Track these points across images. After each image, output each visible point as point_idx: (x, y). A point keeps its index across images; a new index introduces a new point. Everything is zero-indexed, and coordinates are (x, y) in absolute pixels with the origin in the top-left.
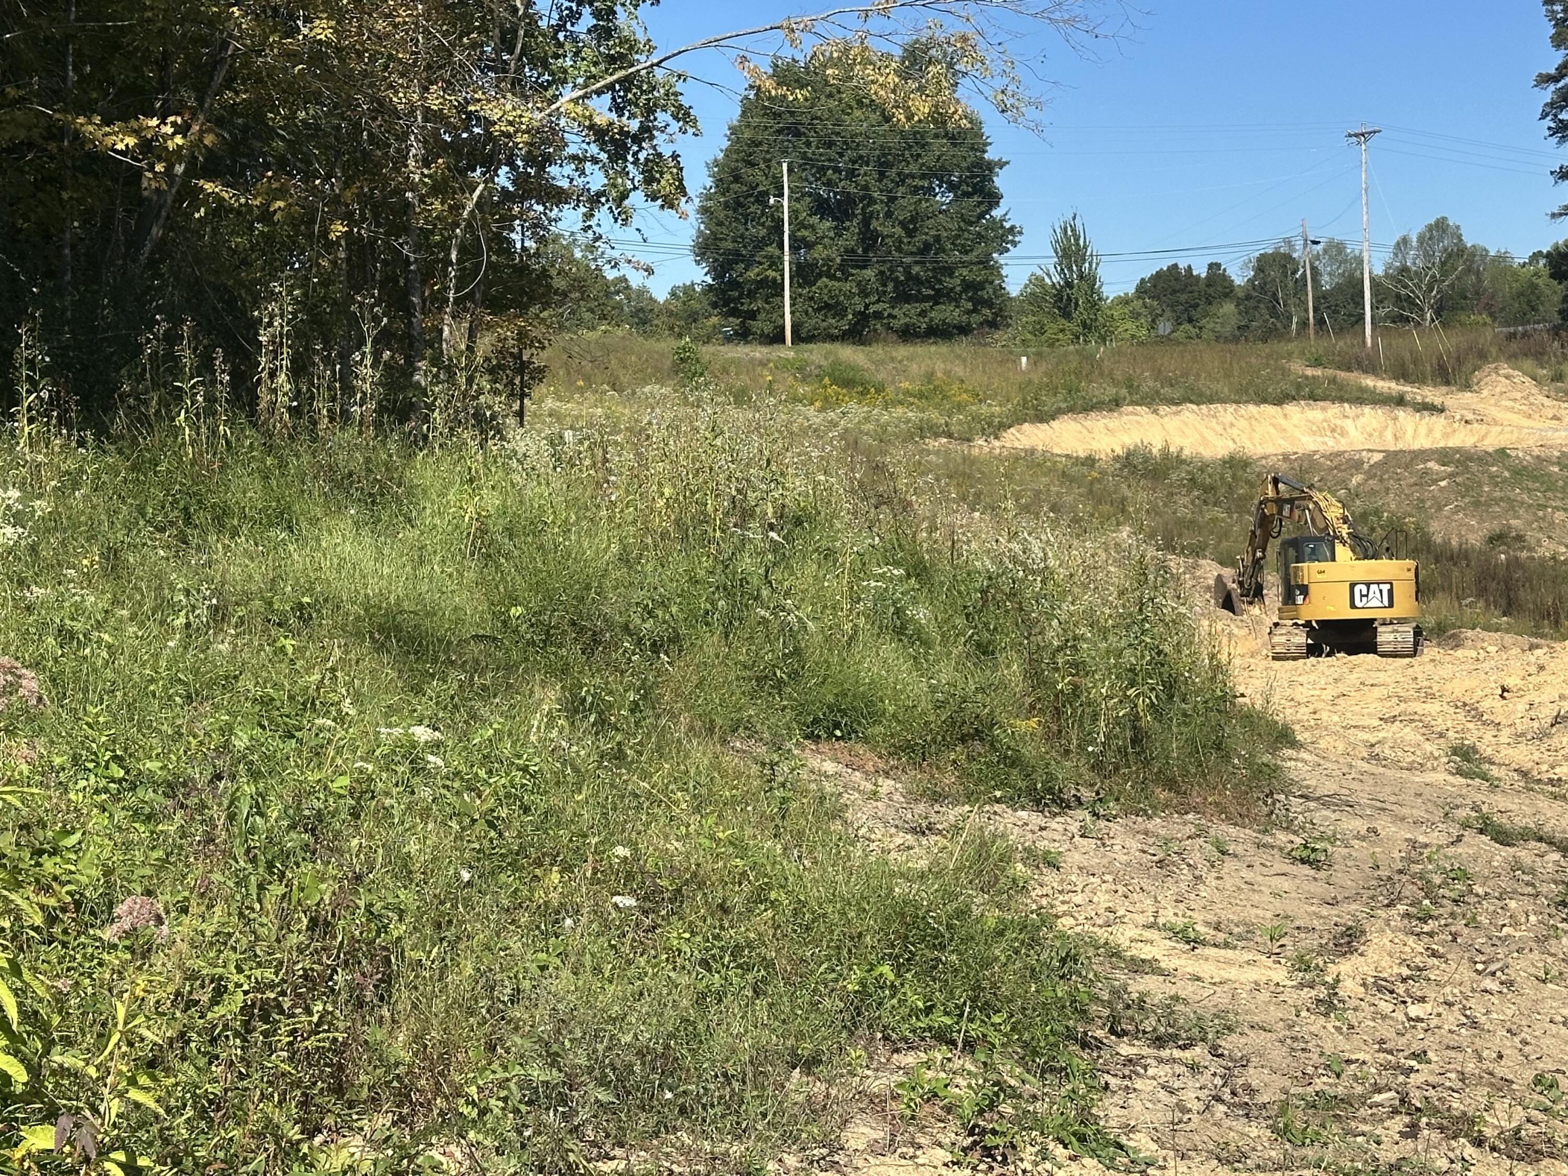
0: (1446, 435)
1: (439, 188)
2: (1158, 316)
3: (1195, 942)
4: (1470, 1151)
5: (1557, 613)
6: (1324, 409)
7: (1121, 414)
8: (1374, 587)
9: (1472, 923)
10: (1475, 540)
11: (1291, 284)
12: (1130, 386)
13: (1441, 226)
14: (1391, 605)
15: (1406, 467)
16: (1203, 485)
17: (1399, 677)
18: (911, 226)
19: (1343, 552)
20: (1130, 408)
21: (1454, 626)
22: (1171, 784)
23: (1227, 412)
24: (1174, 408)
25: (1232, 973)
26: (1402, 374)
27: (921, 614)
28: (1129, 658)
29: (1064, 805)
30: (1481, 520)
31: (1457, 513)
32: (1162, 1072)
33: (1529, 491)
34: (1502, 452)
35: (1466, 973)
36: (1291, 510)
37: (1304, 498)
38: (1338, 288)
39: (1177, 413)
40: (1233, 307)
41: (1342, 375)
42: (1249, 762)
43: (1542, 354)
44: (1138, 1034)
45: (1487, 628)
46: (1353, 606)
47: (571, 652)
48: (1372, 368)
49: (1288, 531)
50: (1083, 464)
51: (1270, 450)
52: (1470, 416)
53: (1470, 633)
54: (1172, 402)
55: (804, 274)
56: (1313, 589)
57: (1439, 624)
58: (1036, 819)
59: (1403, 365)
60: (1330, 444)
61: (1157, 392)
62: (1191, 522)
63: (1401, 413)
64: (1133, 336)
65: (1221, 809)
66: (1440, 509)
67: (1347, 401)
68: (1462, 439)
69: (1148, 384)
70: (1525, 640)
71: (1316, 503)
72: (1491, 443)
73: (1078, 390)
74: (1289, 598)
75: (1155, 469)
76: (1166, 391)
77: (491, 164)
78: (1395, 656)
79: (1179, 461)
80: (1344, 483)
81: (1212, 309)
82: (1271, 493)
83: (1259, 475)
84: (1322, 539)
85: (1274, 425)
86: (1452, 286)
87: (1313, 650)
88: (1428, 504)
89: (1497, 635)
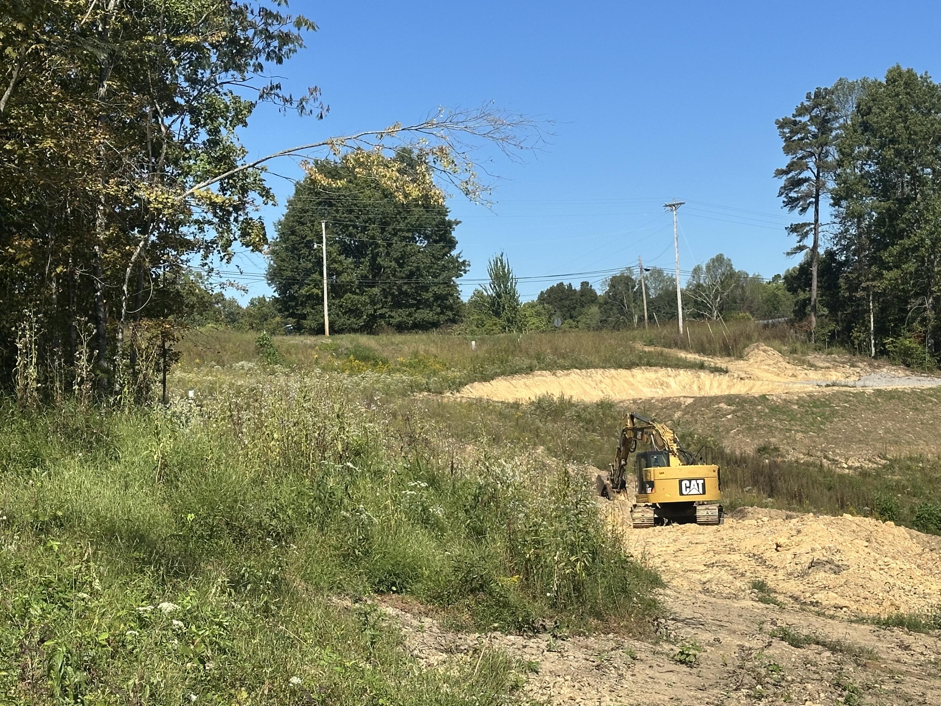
0: (729, 387)
1: (116, 243)
2: (552, 314)
5: (800, 495)
6: (656, 371)
7: (533, 375)
8: (693, 482)
10: (750, 451)
11: (631, 295)
12: (537, 358)
13: (719, 260)
14: (704, 493)
15: (707, 407)
16: (585, 419)
17: (712, 538)
18: (402, 262)
19: (674, 461)
20: (539, 372)
21: (740, 505)
22: (598, 614)
23: (598, 374)
24: (566, 372)
26: (702, 350)
27: (438, 510)
29: (536, 632)
30: (753, 439)
31: (738, 435)
33: (781, 420)
34: (764, 397)
36: (642, 435)
37: (649, 428)
38: (660, 297)
39: (567, 375)
40: (597, 309)
41: (666, 350)
43: (784, 337)
45: (761, 506)
46: (681, 494)
48: (684, 346)
49: (640, 448)
50: (512, 407)
51: (625, 397)
52: (743, 375)
53: (750, 509)
54: (563, 368)
55: (336, 291)
56: (657, 484)
57: (731, 504)
58: (521, 641)
59: (702, 344)
60: (658, 393)
61: (555, 362)
62: (579, 442)
63: (702, 374)
64: (538, 327)
65: (628, 630)
66: (728, 432)
67: (670, 366)
68: (740, 389)
70: (784, 513)
71: (657, 431)
72: (757, 390)
73: (507, 361)
74: (642, 489)
75: (556, 410)
76: (561, 361)
78: (708, 524)
79: (571, 404)
80: (670, 417)
81: (585, 310)
82: (629, 425)
83: (619, 412)
84: (661, 453)
85: (626, 382)
86: (728, 296)
87: (658, 522)
88: (721, 429)
89: (766, 510)
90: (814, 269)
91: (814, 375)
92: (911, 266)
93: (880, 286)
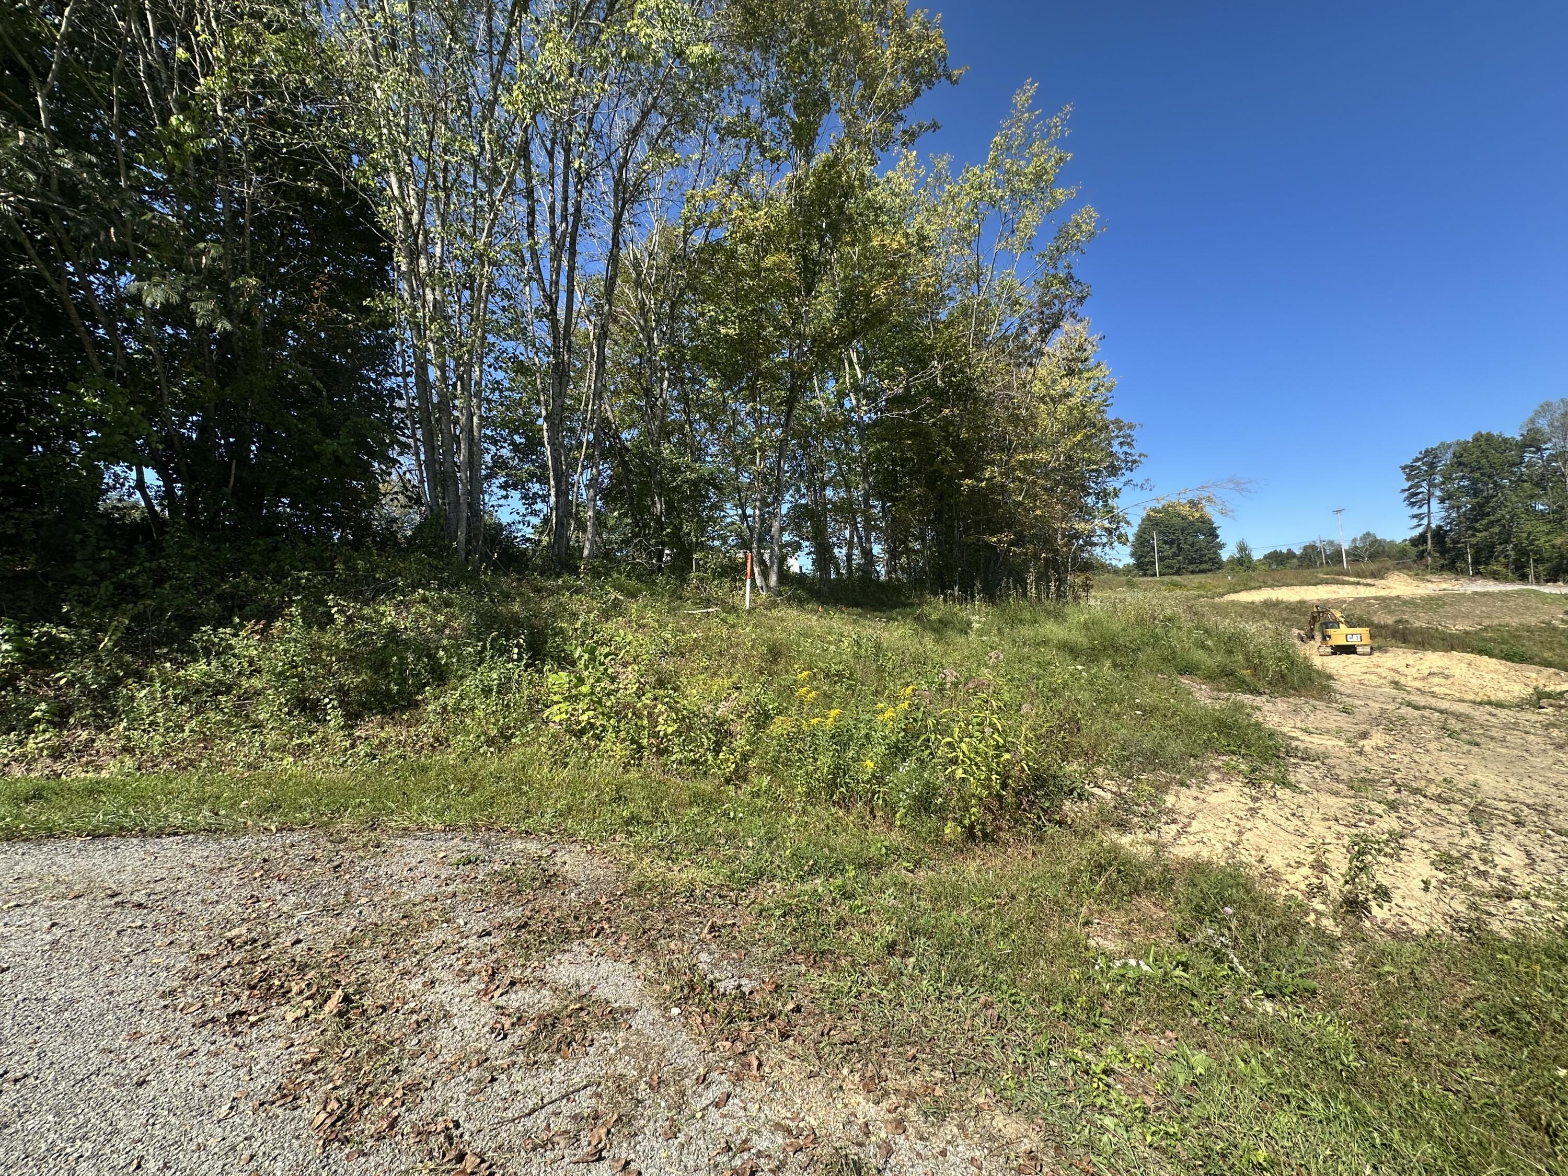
0: (1376, 592)
1: (1066, 545)
2: (1271, 564)
3: (1310, 733)
4: (1422, 799)
5: (1424, 643)
6: (1331, 587)
7: (1262, 590)
9: (1410, 732)
10: (1390, 622)
11: (1316, 553)
12: (1264, 582)
13: (1368, 534)
15: (1363, 602)
16: (1291, 608)
17: (1366, 661)
18: (1192, 545)
19: (1342, 626)
20: (1265, 589)
21: (1384, 647)
22: (1295, 689)
23: (1297, 589)
25: (1324, 742)
26: (1358, 576)
27: (1209, 643)
28: (1278, 654)
29: (1260, 694)
30: (1392, 616)
31: (1382, 614)
32: (1307, 768)
33: (1410, 607)
35: (1410, 747)
36: (1323, 614)
37: (1327, 611)
38: (1332, 553)
39: (1280, 589)
40: (1296, 560)
41: (1337, 577)
42: (1320, 684)
43: (1411, 568)
44: (1296, 756)
45: (1397, 647)
47: (1111, 652)
48: (1347, 574)
49: (1322, 620)
50: (1250, 604)
51: (1313, 598)
52: (1385, 587)
53: (1391, 649)
54: (1278, 586)
55: (1161, 559)
56: (1332, 636)
57: (1379, 646)
58: (1252, 697)
59: (1358, 573)
60: (1333, 596)
61: (1273, 584)
62: (1287, 618)
63: (1359, 587)
64: (1264, 570)
65: (1313, 697)
66: (1376, 613)
67: (1339, 584)
68: (1383, 593)
69: (1270, 582)
70: (1412, 651)
71: (1331, 612)
72: (1394, 593)
73: (1247, 584)
74: (1324, 639)
75: (1274, 605)
76: (1276, 583)
77: (1077, 539)
78: (1364, 655)
79: (1282, 602)
80: (1341, 607)
81: (1290, 561)
82: (1315, 610)
83: (1310, 605)
84: (1334, 622)
85: (1314, 592)
86: (1374, 550)
87: (1334, 653)
88: (1372, 612)
89: (1401, 649)
90: (1429, 535)
91: (1429, 585)
92: (1496, 529)
93: (1474, 540)
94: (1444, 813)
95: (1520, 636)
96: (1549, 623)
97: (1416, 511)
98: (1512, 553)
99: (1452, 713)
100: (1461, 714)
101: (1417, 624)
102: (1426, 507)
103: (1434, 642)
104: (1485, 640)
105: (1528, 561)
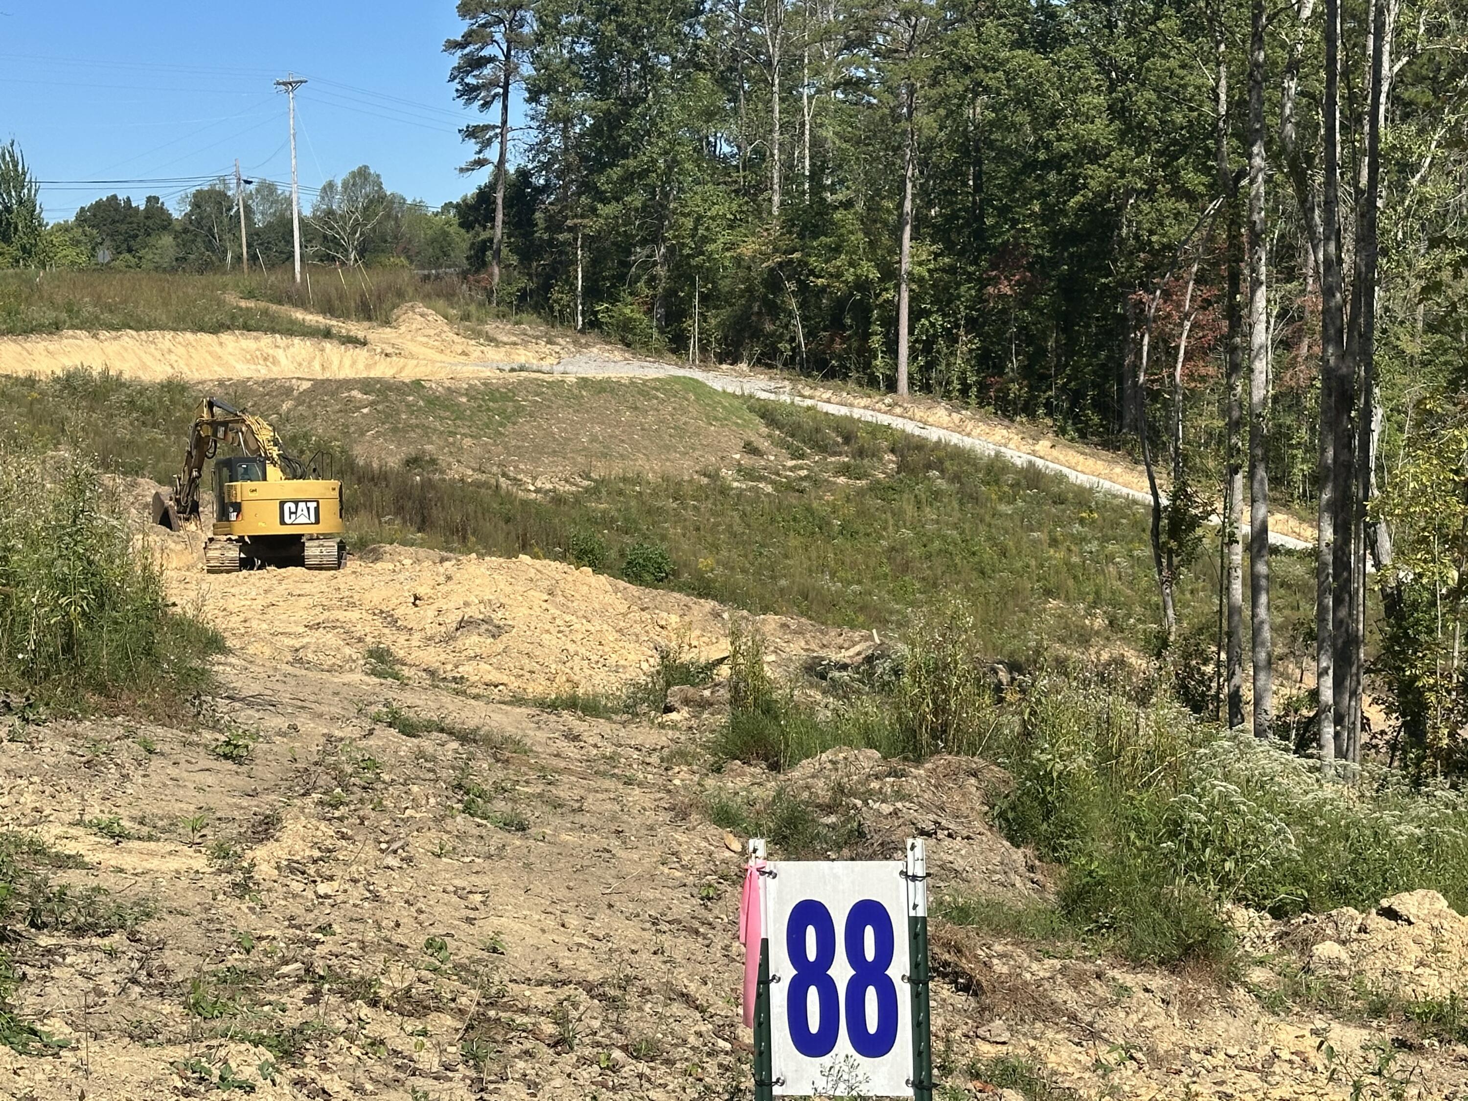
0: (368, 367)
2: (97, 244)
3: (119, 837)
4: (365, 1011)
5: (464, 530)
6: (257, 339)
7: (61, 337)
8: (302, 505)
9: (379, 807)
10: (394, 462)
11: (226, 221)
13: (362, 175)
14: (317, 522)
15: (333, 394)
16: (141, 407)
17: (324, 588)
19: (273, 472)
20: (71, 332)
21: (374, 541)
22: (101, 688)
23: (165, 339)
24: (114, 333)
25: (154, 863)
26: (328, 309)
28: (61, 568)
30: (399, 446)
31: (377, 438)
32: (80, 959)
33: (442, 419)
34: (417, 383)
35: (370, 852)
36: (225, 433)
37: (237, 422)
38: (270, 226)
39: (116, 338)
40: (171, 239)
41: (274, 307)
42: (178, 667)
43: (453, 295)
44: (57, 925)
45: (404, 543)
46: (283, 522)
48: (301, 303)
49: (222, 451)
50: (23, 385)
51: (207, 376)
52: (389, 350)
53: (388, 548)
54: (111, 327)
56: (245, 506)
57: (361, 539)
59: (329, 301)
60: (262, 372)
61: (97, 317)
62: (131, 442)
63: (328, 345)
64: (73, 263)
65: (150, 711)
66: (362, 434)
67: (279, 332)
68: (383, 370)
69: (88, 309)
70: (436, 554)
71: (248, 426)
72: (409, 373)
73: (17, 313)
74: (223, 515)
75: (94, 392)
76: (106, 316)
78: (321, 569)
79: (119, 384)
80: (275, 409)
81: (152, 240)
82: (206, 416)
83: (196, 399)
84: (253, 460)
85: (210, 353)
86: (374, 229)
87: (246, 564)
88: (352, 429)
89: (412, 550)
90: (499, 196)
91: (494, 354)
92: (636, 199)
93: (592, 225)
94: (405, 1044)
95: (660, 511)
96: (714, 476)
97: (474, 116)
98: (661, 271)
99: (487, 740)
100: (506, 740)
101: (455, 472)
102: (497, 105)
103: (488, 526)
104: (592, 521)
105: (691, 297)
